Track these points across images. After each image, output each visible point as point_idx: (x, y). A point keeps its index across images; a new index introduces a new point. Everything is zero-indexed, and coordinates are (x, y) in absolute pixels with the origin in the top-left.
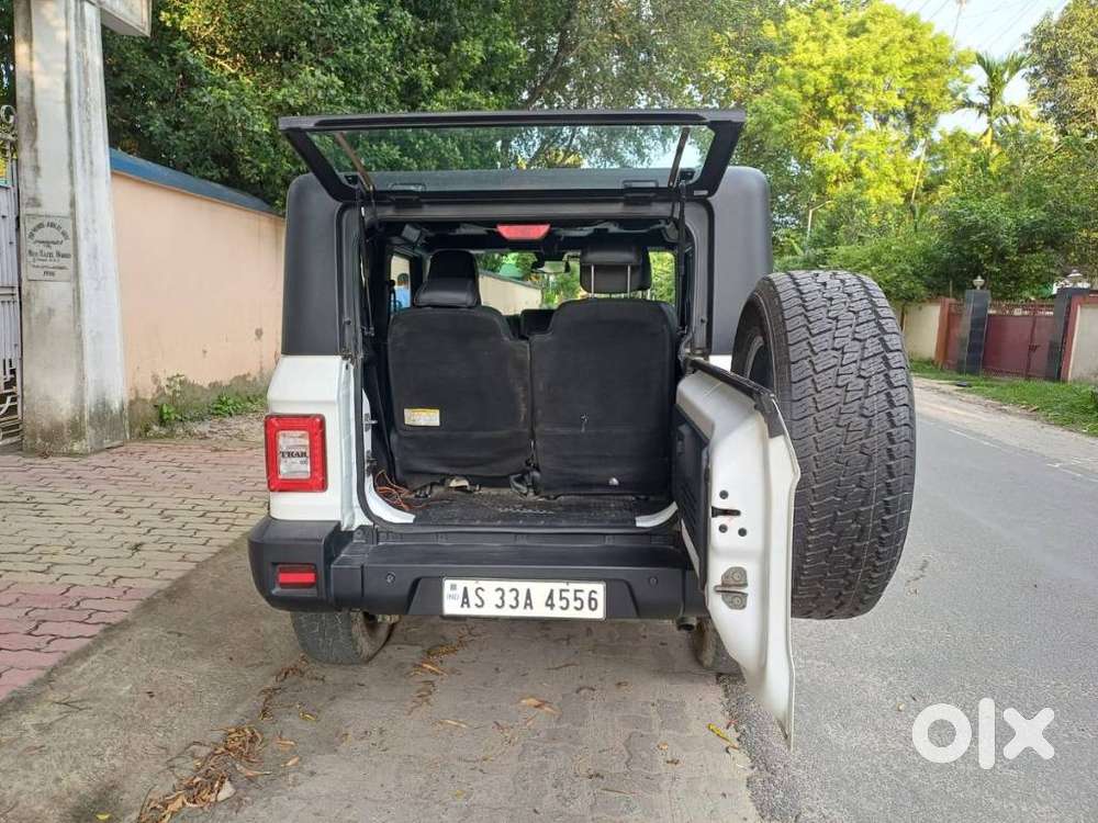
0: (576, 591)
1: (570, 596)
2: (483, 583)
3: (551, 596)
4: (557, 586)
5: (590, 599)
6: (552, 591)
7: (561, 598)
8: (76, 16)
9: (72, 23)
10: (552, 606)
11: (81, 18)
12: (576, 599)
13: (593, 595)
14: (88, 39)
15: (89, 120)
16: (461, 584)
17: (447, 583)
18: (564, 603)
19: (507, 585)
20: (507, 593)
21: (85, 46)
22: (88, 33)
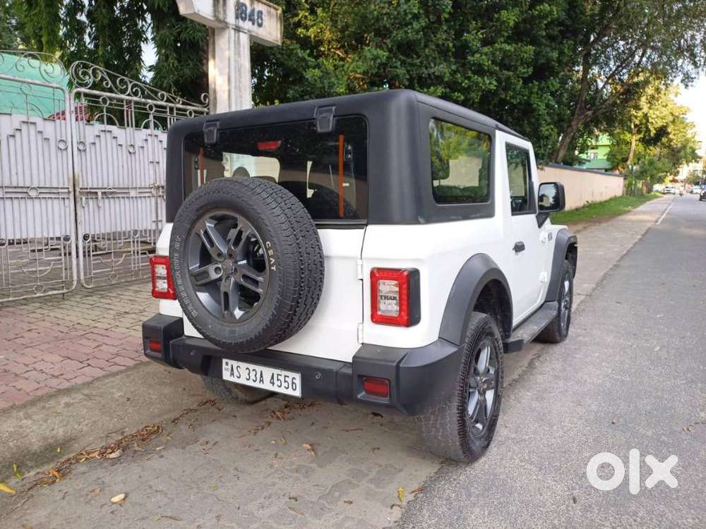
0: (285, 376)
1: (282, 378)
2: (240, 364)
3: (272, 378)
4: (276, 371)
5: (293, 383)
6: (273, 374)
7: (278, 380)
8: (235, 41)
9: (232, 45)
10: (273, 384)
11: (238, 42)
12: (285, 381)
13: (294, 381)
14: (242, 53)
15: (241, 97)
16: (231, 362)
17: (224, 361)
18: (279, 383)
19: (252, 367)
20: (251, 371)
21: (240, 56)
22: (242, 49)
